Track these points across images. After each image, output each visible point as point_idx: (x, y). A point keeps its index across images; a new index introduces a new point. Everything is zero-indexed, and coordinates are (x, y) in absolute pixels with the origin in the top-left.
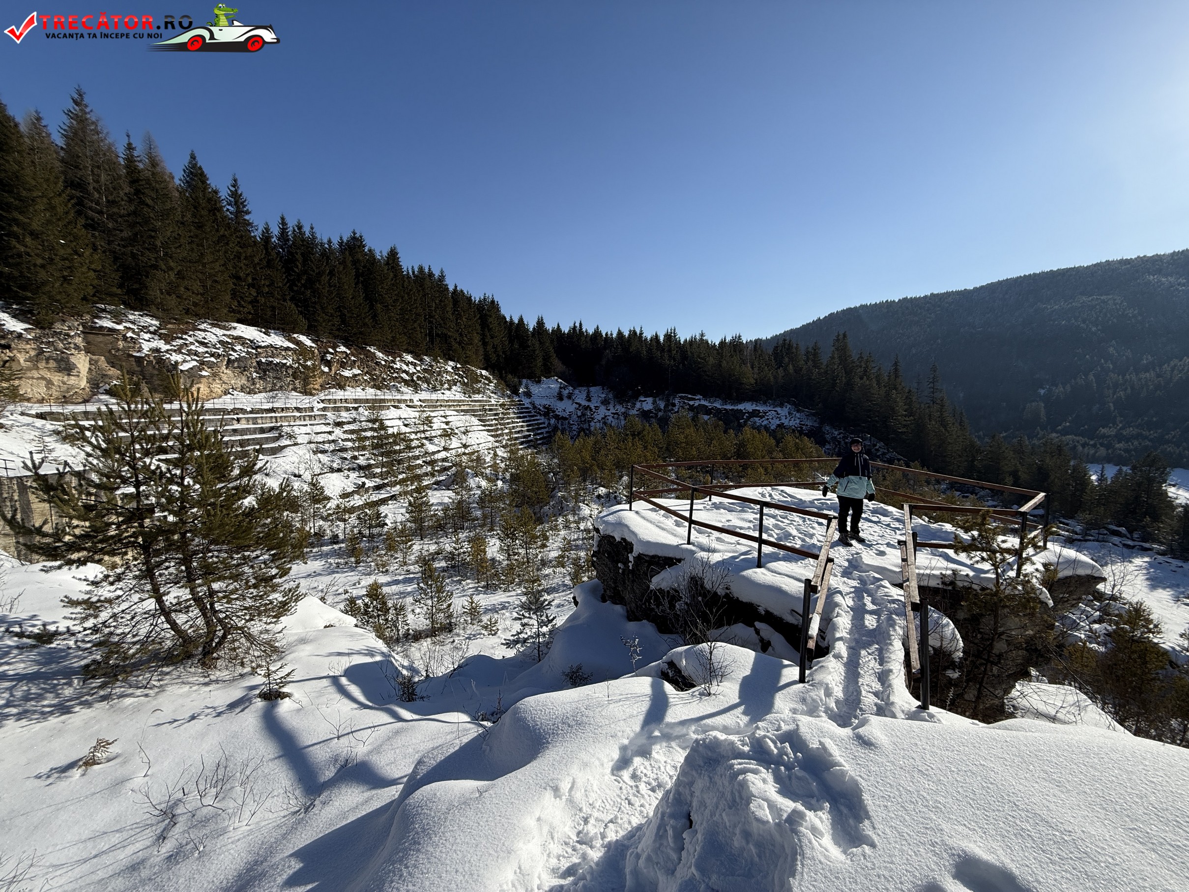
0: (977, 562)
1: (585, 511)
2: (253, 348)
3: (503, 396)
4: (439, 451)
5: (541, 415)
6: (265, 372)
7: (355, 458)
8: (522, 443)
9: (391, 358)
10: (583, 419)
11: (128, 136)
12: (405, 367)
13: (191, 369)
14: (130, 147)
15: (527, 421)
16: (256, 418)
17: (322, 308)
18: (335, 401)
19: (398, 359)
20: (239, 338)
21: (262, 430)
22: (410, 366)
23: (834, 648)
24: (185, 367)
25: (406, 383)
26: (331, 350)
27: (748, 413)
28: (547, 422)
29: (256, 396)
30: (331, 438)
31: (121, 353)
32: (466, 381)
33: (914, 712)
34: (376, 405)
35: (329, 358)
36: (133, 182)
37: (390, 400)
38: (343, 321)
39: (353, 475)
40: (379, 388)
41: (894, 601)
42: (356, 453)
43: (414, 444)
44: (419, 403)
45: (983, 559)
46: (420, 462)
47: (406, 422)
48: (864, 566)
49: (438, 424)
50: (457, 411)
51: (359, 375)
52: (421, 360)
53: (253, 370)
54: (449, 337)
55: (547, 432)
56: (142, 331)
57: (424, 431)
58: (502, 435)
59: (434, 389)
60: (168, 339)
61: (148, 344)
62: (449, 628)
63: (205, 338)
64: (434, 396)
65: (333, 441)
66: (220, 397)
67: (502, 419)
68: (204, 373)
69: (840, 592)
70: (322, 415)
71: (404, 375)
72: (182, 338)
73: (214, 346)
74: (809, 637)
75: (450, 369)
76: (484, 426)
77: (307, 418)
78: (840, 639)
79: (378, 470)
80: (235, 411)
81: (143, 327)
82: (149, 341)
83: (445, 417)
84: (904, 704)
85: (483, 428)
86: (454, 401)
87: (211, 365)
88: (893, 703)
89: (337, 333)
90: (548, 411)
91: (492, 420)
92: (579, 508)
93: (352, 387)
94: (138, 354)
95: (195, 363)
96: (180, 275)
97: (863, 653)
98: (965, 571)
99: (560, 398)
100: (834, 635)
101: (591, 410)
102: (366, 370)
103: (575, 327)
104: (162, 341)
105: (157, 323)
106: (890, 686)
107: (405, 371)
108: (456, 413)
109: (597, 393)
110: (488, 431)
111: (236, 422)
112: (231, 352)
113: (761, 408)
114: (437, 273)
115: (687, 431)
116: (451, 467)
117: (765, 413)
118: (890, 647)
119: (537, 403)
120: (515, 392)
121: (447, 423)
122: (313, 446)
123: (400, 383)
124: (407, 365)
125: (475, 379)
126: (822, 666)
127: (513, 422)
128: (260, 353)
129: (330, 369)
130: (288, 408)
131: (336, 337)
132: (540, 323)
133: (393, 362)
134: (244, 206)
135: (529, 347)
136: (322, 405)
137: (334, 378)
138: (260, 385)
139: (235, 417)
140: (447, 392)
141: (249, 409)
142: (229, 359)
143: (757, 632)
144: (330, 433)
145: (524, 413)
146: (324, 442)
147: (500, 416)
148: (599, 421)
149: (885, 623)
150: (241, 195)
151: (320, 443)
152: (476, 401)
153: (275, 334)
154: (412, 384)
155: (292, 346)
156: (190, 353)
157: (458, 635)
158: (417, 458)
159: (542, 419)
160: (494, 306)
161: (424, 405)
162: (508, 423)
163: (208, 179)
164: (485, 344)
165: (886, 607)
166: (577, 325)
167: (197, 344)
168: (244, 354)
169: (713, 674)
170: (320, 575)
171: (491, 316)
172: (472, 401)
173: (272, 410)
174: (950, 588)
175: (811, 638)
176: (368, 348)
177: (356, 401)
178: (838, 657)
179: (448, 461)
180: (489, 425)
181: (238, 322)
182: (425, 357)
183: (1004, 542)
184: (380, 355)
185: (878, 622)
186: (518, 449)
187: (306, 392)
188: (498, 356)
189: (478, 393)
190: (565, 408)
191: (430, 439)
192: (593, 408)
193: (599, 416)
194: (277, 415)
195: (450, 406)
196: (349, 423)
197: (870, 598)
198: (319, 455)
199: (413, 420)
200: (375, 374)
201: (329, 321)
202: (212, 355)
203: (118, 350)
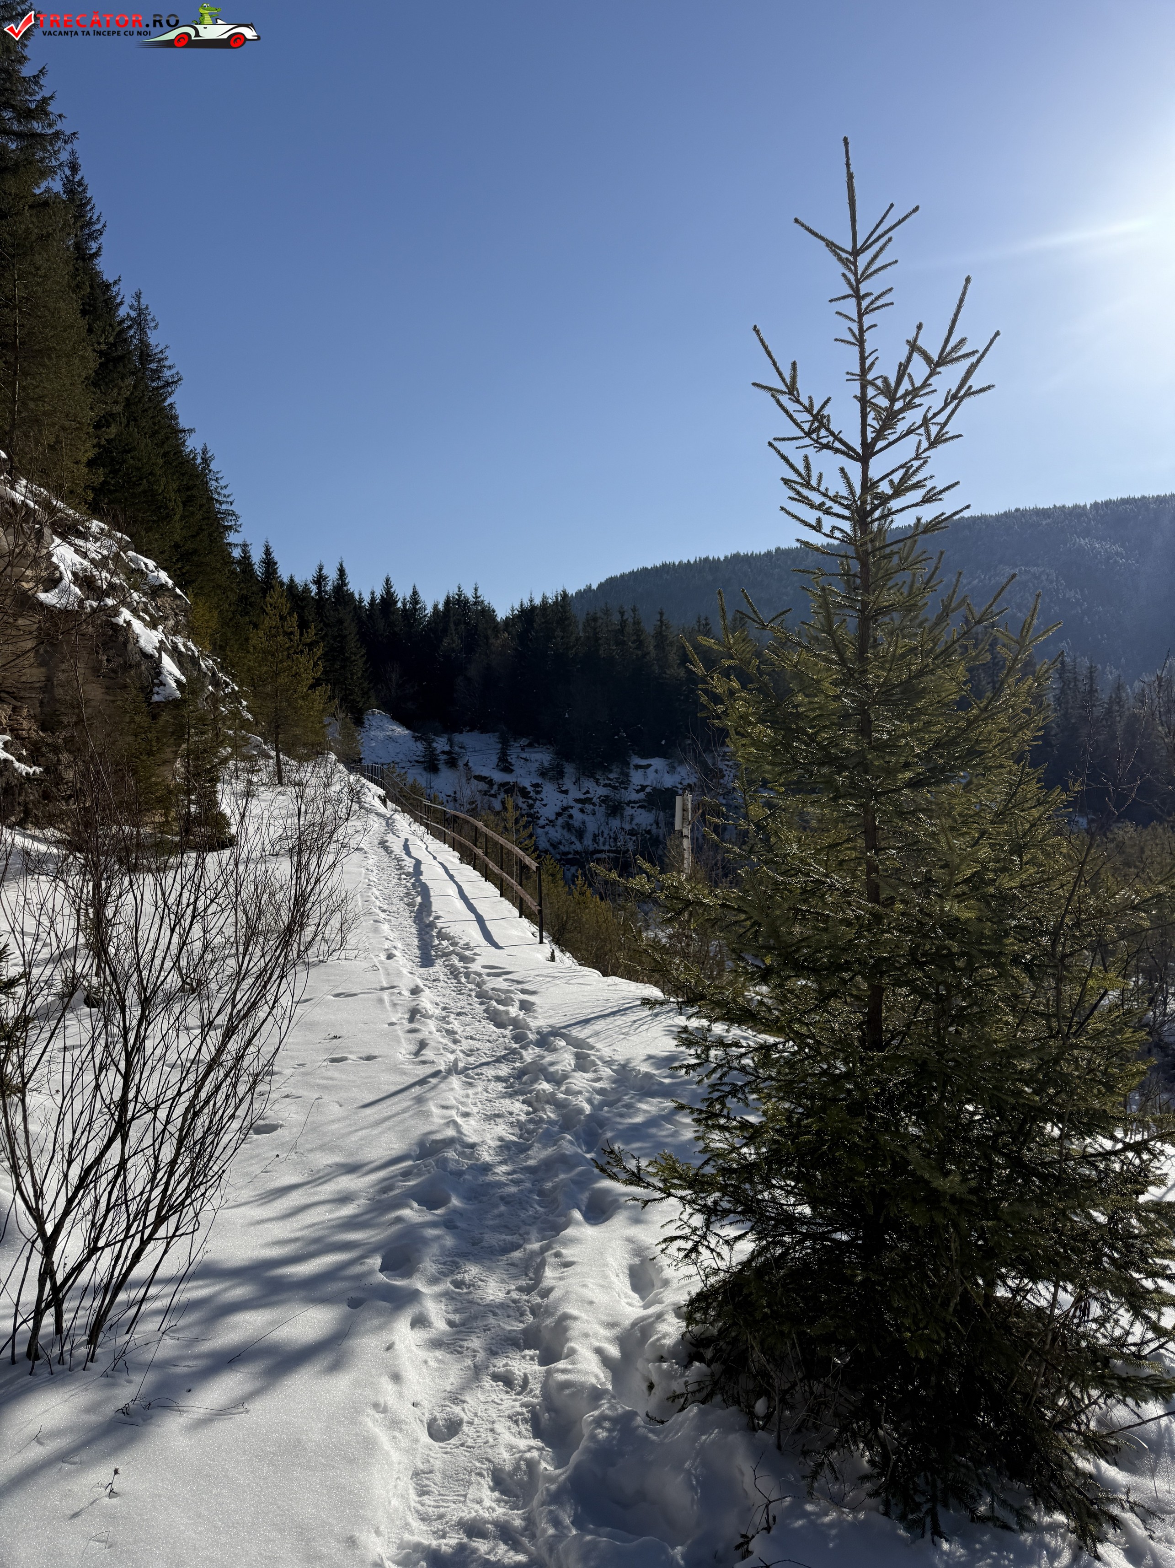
99: (432, 765)
193: (547, 809)
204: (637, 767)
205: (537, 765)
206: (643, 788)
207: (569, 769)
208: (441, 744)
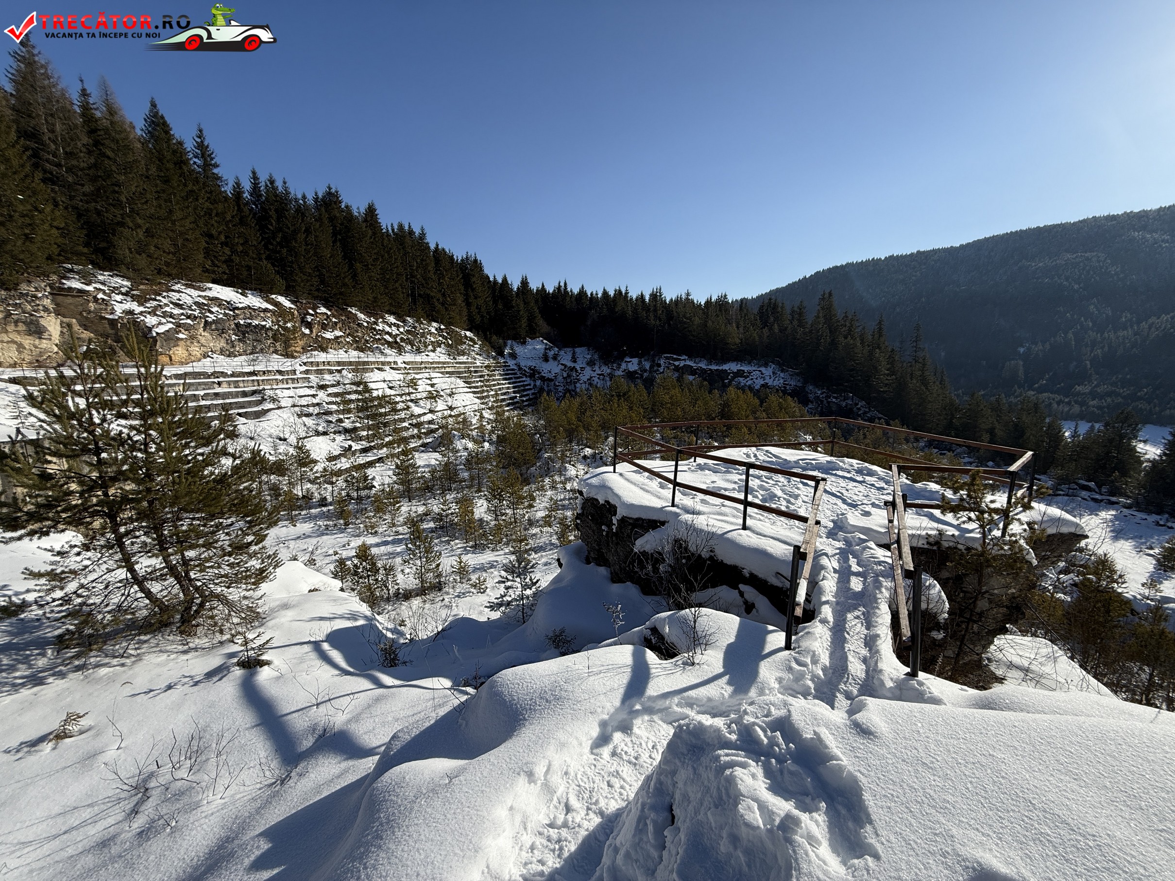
0: (964, 522)
1: (572, 471)
2: (230, 310)
3: (488, 357)
4: (425, 414)
5: (526, 376)
6: (244, 334)
7: (340, 421)
8: (508, 405)
9: (373, 319)
10: (569, 381)
11: (82, 81)
12: (387, 329)
13: (168, 331)
14: (84, 93)
15: (513, 383)
16: (238, 381)
17: (300, 268)
18: (318, 364)
19: (381, 320)
20: (215, 299)
21: (245, 394)
22: (393, 328)
23: (820, 613)
24: (161, 329)
25: (390, 345)
26: (311, 311)
27: (733, 373)
28: (532, 383)
29: (236, 359)
30: (315, 401)
31: (93, 315)
32: (450, 342)
33: (903, 679)
34: (359, 367)
35: (309, 320)
36: (92, 132)
37: (374, 363)
38: (322, 282)
39: (339, 438)
40: (362, 350)
41: (880, 563)
42: (341, 416)
43: (400, 406)
44: (403, 365)
45: (970, 519)
46: (406, 424)
47: (391, 385)
48: (849, 527)
49: (423, 387)
50: (442, 373)
51: (341, 336)
52: (404, 321)
53: (231, 332)
54: (432, 297)
55: (533, 394)
56: (113, 292)
57: (409, 394)
58: (488, 397)
59: (418, 351)
60: (141, 301)
61: (121, 306)
62: (438, 587)
63: (179, 300)
64: (418, 358)
65: (318, 404)
66: (199, 360)
67: (488, 380)
68: (181, 336)
69: (826, 555)
70: (305, 378)
71: (387, 337)
72: (155, 300)
73: (190, 308)
74: (795, 604)
75: (433, 330)
76: (470, 388)
77: (290, 381)
78: (827, 602)
79: (365, 433)
80: (215, 374)
81: (114, 288)
82: (121, 302)
83: (430, 379)
84: (893, 671)
85: (469, 390)
86: (439, 363)
87: (188, 328)
88: (881, 671)
89: (316, 293)
90: (533, 373)
91: (477, 382)
92: (565, 469)
93: (335, 349)
94: (111, 317)
95: (171, 326)
96: (149, 233)
97: (850, 616)
98: (951, 531)
99: (546, 359)
100: (820, 598)
101: (577, 371)
102: (348, 331)
103: (560, 286)
104: (135, 303)
105: (128, 284)
106: (877, 652)
107: (388, 333)
108: (441, 375)
109: (583, 354)
110: (474, 393)
111: (216, 386)
112: (208, 314)
113: (746, 368)
114: (417, 231)
115: (673, 392)
116: (437, 429)
117: (750, 373)
118: (877, 611)
119: (522, 364)
120: (501, 353)
121: (432, 385)
122: (297, 409)
123: (383, 345)
124: (390, 327)
125: (460, 341)
126: (809, 633)
127: (499, 384)
128: (238, 315)
129: (311, 331)
130: (269, 371)
131: (316, 298)
132: (525, 283)
133: (376, 323)
134: (212, 159)
135: (513, 307)
136: (304, 368)
137: (316, 341)
138: (239, 347)
139: (216, 380)
140: (431, 354)
141: (229, 373)
142: (206, 322)
143: (741, 594)
144: (314, 396)
145: (510, 375)
146: (308, 405)
147: (486, 377)
148: (585, 382)
149: (871, 586)
150: (208, 146)
151: (304, 406)
152: (460, 363)
153: (252, 294)
154: (395, 345)
155: (271, 307)
156: (165, 315)
157: (448, 593)
158: (403, 420)
159: (528, 381)
160: (476, 265)
161: (408, 367)
162: (494, 385)
163: (171, 129)
164: (468, 304)
165: (872, 569)
166: (562, 284)
167: (171, 306)
168: (221, 316)
169: (697, 642)
170: (309, 536)
171: (474, 276)
172: (457, 363)
173: (253, 373)
174: (935, 548)
175: (798, 604)
176: (349, 309)
177: (339, 363)
178: (824, 621)
179: (434, 424)
180: (475, 387)
181: (214, 282)
182: (408, 318)
183: (992, 502)
184: (361, 316)
185: (864, 584)
186: (504, 411)
187: (288, 355)
188: (482, 316)
189: (463, 355)
190: (551, 369)
191: (415, 402)
192: (578, 369)
193: (584, 378)
194: (259, 378)
195: (434, 368)
196: (333, 386)
197: (855, 560)
198: (304, 418)
199: (398, 383)
200: (357, 336)
201: (308, 281)
202: (188, 317)
203: (90, 312)
204: (626, 362)
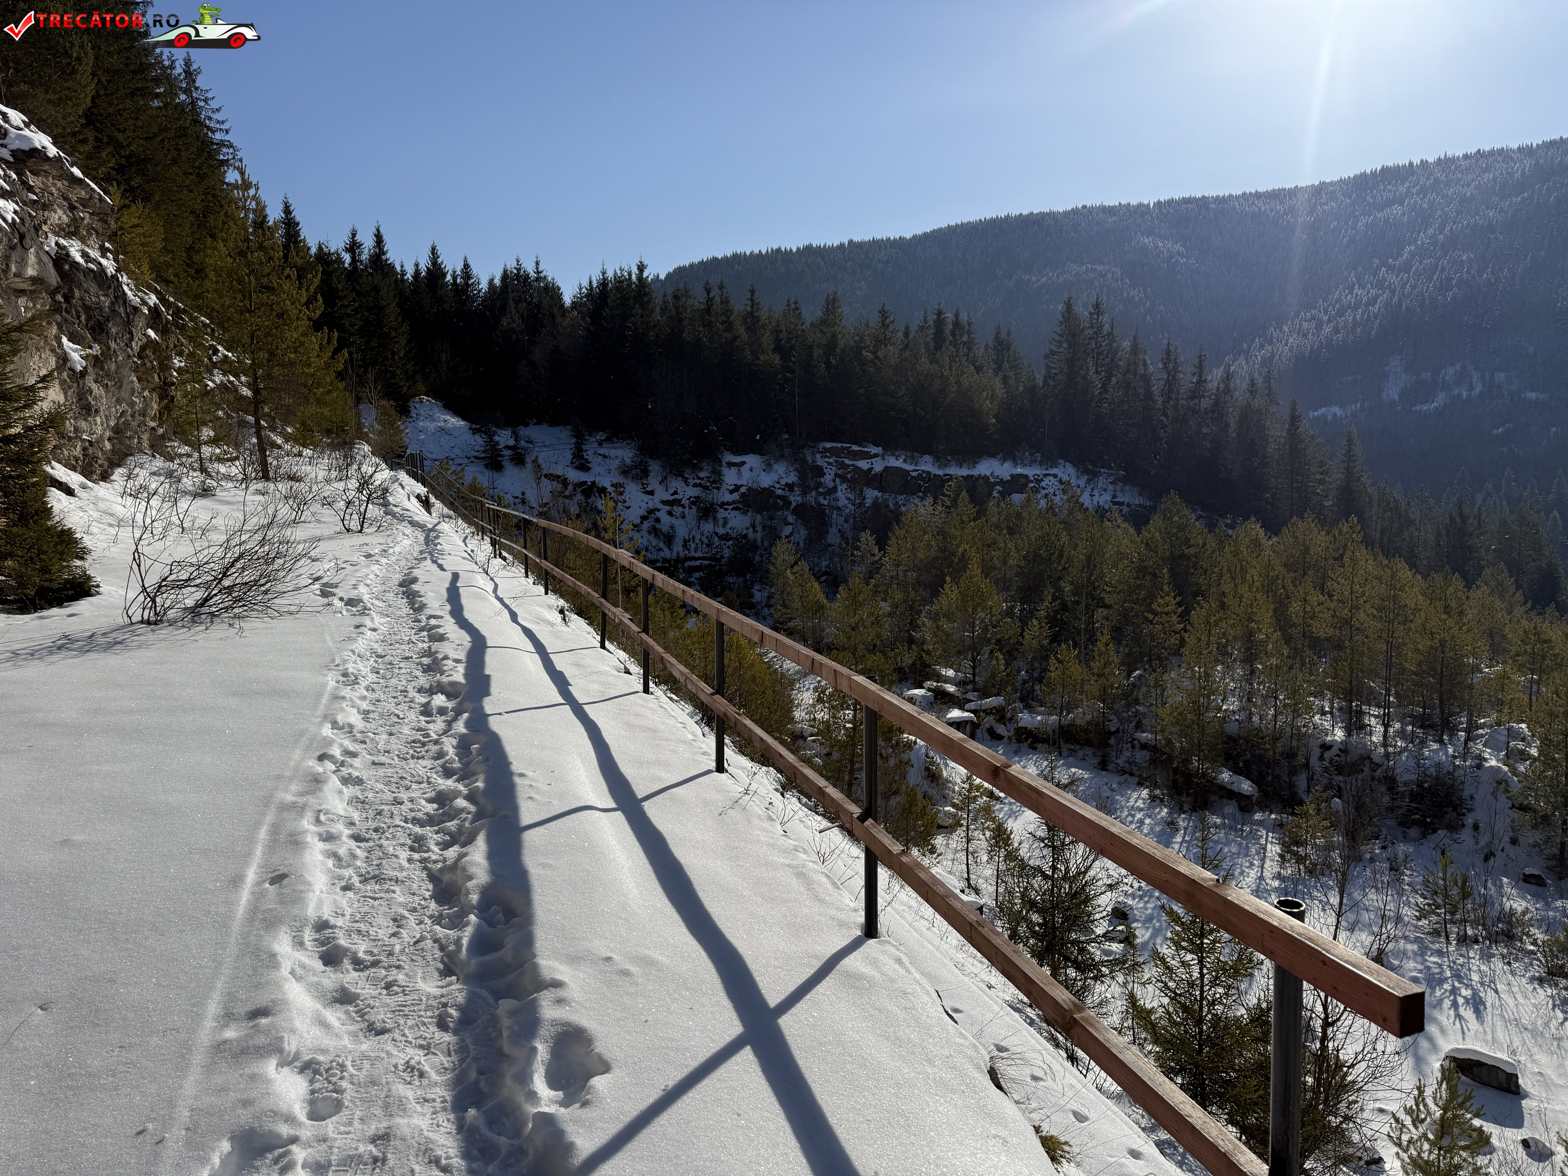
99: (494, 462)
204: (730, 465)
205: (617, 462)
206: (737, 488)
207: (655, 467)
208: (504, 438)
